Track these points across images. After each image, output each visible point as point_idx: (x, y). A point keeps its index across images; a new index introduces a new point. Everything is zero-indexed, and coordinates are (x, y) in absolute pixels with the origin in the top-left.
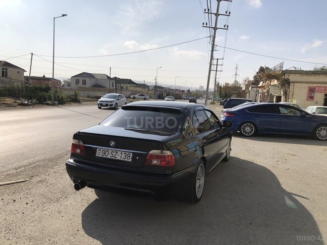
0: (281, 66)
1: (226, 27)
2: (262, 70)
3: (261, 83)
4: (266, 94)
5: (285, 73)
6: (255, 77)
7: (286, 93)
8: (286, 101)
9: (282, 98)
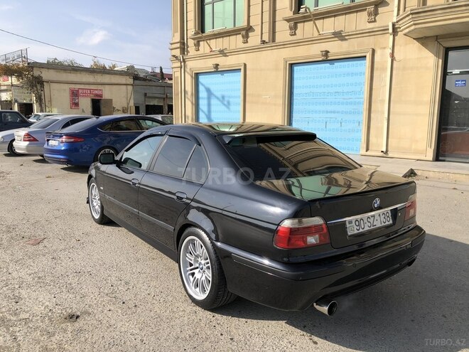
5: (32, 66)
7: (39, 99)
8: (42, 111)
9: (35, 107)
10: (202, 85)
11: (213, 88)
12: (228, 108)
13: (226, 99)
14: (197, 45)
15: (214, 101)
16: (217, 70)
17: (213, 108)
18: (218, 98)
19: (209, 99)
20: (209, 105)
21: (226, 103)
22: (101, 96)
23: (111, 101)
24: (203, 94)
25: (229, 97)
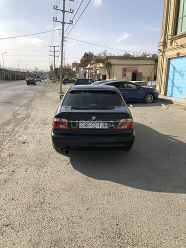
0: (105, 53)
1: (71, 22)
2: (86, 55)
3: (89, 65)
4: (94, 74)
5: (108, 58)
6: (82, 60)
7: (109, 73)
8: (109, 79)
9: (107, 77)
10: (172, 64)
11: (176, 66)
12: (183, 78)
13: (182, 72)
14: (171, 43)
15: (176, 74)
16: (179, 56)
17: (175, 78)
18: (178, 72)
19: (174, 72)
20: (174, 76)
21: (181, 74)
22: (137, 71)
23: (141, 73)
24: (171, 70)
25: (184, 71)
